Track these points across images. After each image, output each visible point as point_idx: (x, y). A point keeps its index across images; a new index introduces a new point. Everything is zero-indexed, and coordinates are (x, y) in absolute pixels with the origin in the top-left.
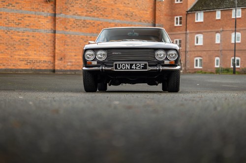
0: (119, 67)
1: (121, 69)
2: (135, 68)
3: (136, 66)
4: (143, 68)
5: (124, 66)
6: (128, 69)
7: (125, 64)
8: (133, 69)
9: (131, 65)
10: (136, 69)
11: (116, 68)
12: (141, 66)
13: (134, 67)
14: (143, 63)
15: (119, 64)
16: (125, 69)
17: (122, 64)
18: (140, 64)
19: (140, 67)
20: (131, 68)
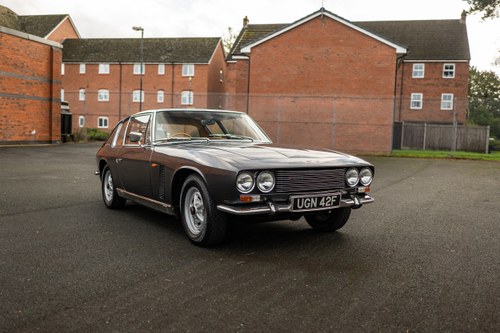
0: (300, 205)
1: (304, 208)
2: (323, 204)
3: (325, 201)
4: (335, 204)
5: (307, 202)
6: (313, 207)
7: (310, 198)
8: (321, 206)
9: (319, 199)
10: (325, 206)
11: (295, 207)
12: (332, 201)
13: (322, 202)
14: (335, 195)
15: (301, 199)
16: (310, 208)
17: (305, 199)
18: (331, 197)
19: (330, 202)
20: (318, 206)
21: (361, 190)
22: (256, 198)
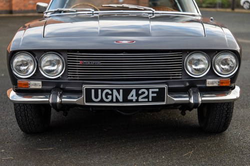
0: (96, 97)
1: (102, 101)
2: (134, 98)
3: (138, 95)
4: (154, 99)
5: (107, 94)
6: (117, 101)
7: (112, 90)
8: (131, 101)
10: (137, 101)
11: (89, 99)
12: (151, 95)
13: (132, 96)
15: (96, 90)
16: (112, 101)
17: (103, 90)
18: (148, 89)
19: (147, 97)
20: (125, 100)
21: (211, 82)
22: (37, 84)
